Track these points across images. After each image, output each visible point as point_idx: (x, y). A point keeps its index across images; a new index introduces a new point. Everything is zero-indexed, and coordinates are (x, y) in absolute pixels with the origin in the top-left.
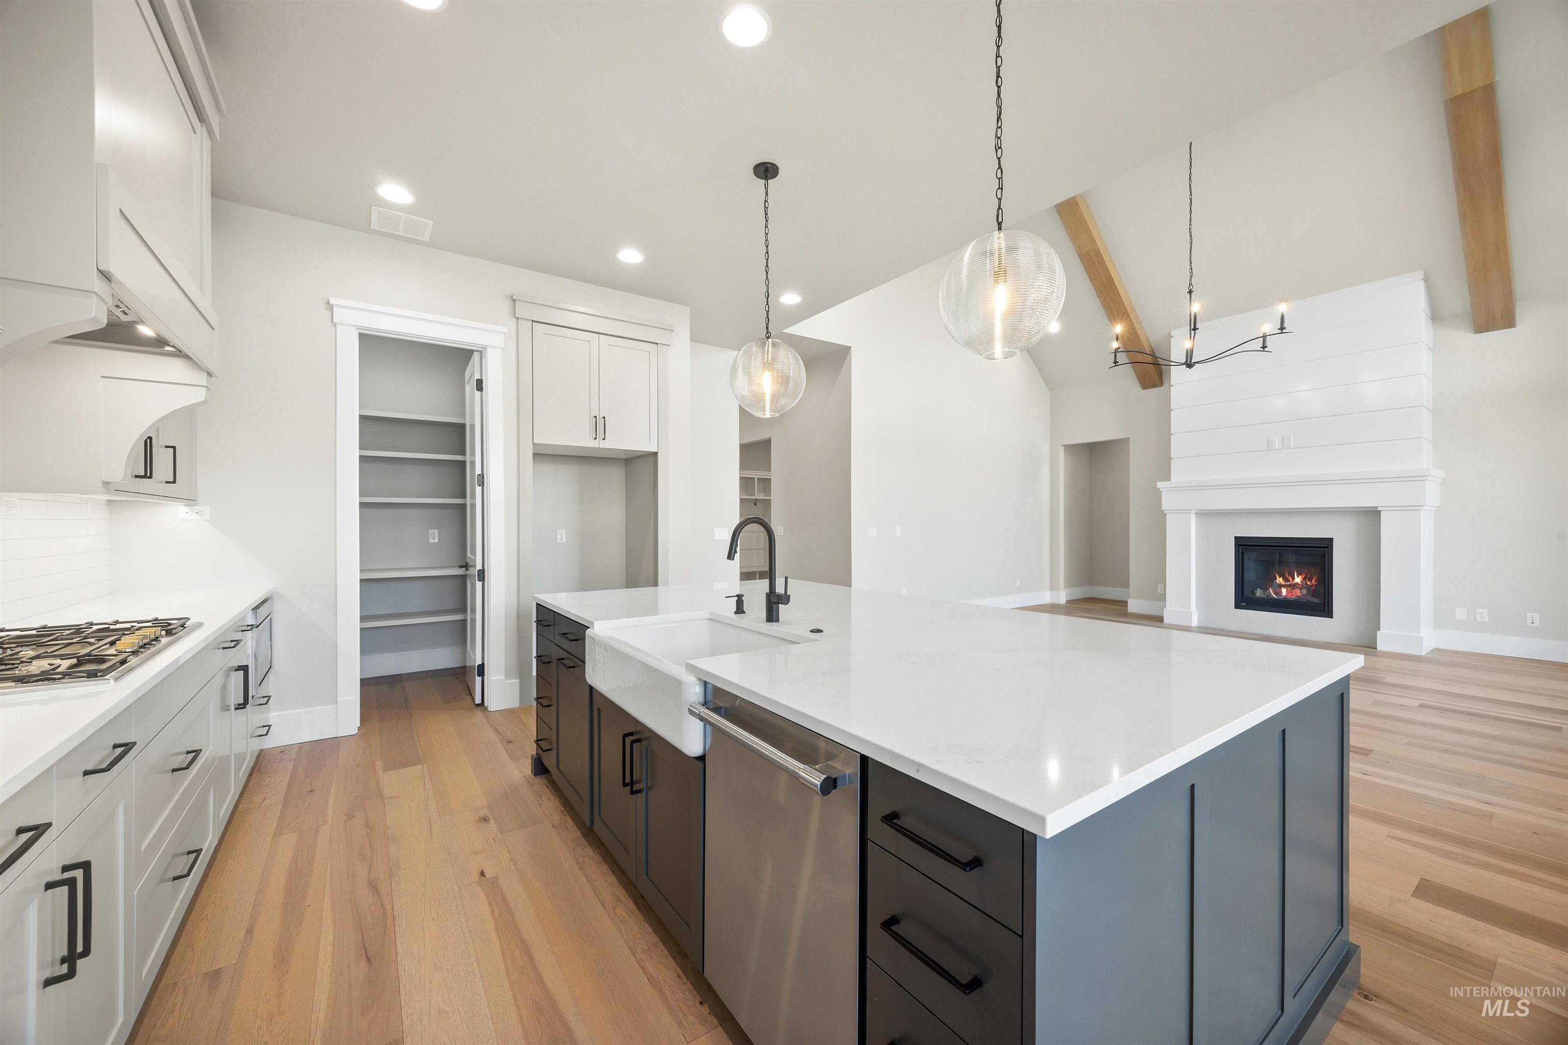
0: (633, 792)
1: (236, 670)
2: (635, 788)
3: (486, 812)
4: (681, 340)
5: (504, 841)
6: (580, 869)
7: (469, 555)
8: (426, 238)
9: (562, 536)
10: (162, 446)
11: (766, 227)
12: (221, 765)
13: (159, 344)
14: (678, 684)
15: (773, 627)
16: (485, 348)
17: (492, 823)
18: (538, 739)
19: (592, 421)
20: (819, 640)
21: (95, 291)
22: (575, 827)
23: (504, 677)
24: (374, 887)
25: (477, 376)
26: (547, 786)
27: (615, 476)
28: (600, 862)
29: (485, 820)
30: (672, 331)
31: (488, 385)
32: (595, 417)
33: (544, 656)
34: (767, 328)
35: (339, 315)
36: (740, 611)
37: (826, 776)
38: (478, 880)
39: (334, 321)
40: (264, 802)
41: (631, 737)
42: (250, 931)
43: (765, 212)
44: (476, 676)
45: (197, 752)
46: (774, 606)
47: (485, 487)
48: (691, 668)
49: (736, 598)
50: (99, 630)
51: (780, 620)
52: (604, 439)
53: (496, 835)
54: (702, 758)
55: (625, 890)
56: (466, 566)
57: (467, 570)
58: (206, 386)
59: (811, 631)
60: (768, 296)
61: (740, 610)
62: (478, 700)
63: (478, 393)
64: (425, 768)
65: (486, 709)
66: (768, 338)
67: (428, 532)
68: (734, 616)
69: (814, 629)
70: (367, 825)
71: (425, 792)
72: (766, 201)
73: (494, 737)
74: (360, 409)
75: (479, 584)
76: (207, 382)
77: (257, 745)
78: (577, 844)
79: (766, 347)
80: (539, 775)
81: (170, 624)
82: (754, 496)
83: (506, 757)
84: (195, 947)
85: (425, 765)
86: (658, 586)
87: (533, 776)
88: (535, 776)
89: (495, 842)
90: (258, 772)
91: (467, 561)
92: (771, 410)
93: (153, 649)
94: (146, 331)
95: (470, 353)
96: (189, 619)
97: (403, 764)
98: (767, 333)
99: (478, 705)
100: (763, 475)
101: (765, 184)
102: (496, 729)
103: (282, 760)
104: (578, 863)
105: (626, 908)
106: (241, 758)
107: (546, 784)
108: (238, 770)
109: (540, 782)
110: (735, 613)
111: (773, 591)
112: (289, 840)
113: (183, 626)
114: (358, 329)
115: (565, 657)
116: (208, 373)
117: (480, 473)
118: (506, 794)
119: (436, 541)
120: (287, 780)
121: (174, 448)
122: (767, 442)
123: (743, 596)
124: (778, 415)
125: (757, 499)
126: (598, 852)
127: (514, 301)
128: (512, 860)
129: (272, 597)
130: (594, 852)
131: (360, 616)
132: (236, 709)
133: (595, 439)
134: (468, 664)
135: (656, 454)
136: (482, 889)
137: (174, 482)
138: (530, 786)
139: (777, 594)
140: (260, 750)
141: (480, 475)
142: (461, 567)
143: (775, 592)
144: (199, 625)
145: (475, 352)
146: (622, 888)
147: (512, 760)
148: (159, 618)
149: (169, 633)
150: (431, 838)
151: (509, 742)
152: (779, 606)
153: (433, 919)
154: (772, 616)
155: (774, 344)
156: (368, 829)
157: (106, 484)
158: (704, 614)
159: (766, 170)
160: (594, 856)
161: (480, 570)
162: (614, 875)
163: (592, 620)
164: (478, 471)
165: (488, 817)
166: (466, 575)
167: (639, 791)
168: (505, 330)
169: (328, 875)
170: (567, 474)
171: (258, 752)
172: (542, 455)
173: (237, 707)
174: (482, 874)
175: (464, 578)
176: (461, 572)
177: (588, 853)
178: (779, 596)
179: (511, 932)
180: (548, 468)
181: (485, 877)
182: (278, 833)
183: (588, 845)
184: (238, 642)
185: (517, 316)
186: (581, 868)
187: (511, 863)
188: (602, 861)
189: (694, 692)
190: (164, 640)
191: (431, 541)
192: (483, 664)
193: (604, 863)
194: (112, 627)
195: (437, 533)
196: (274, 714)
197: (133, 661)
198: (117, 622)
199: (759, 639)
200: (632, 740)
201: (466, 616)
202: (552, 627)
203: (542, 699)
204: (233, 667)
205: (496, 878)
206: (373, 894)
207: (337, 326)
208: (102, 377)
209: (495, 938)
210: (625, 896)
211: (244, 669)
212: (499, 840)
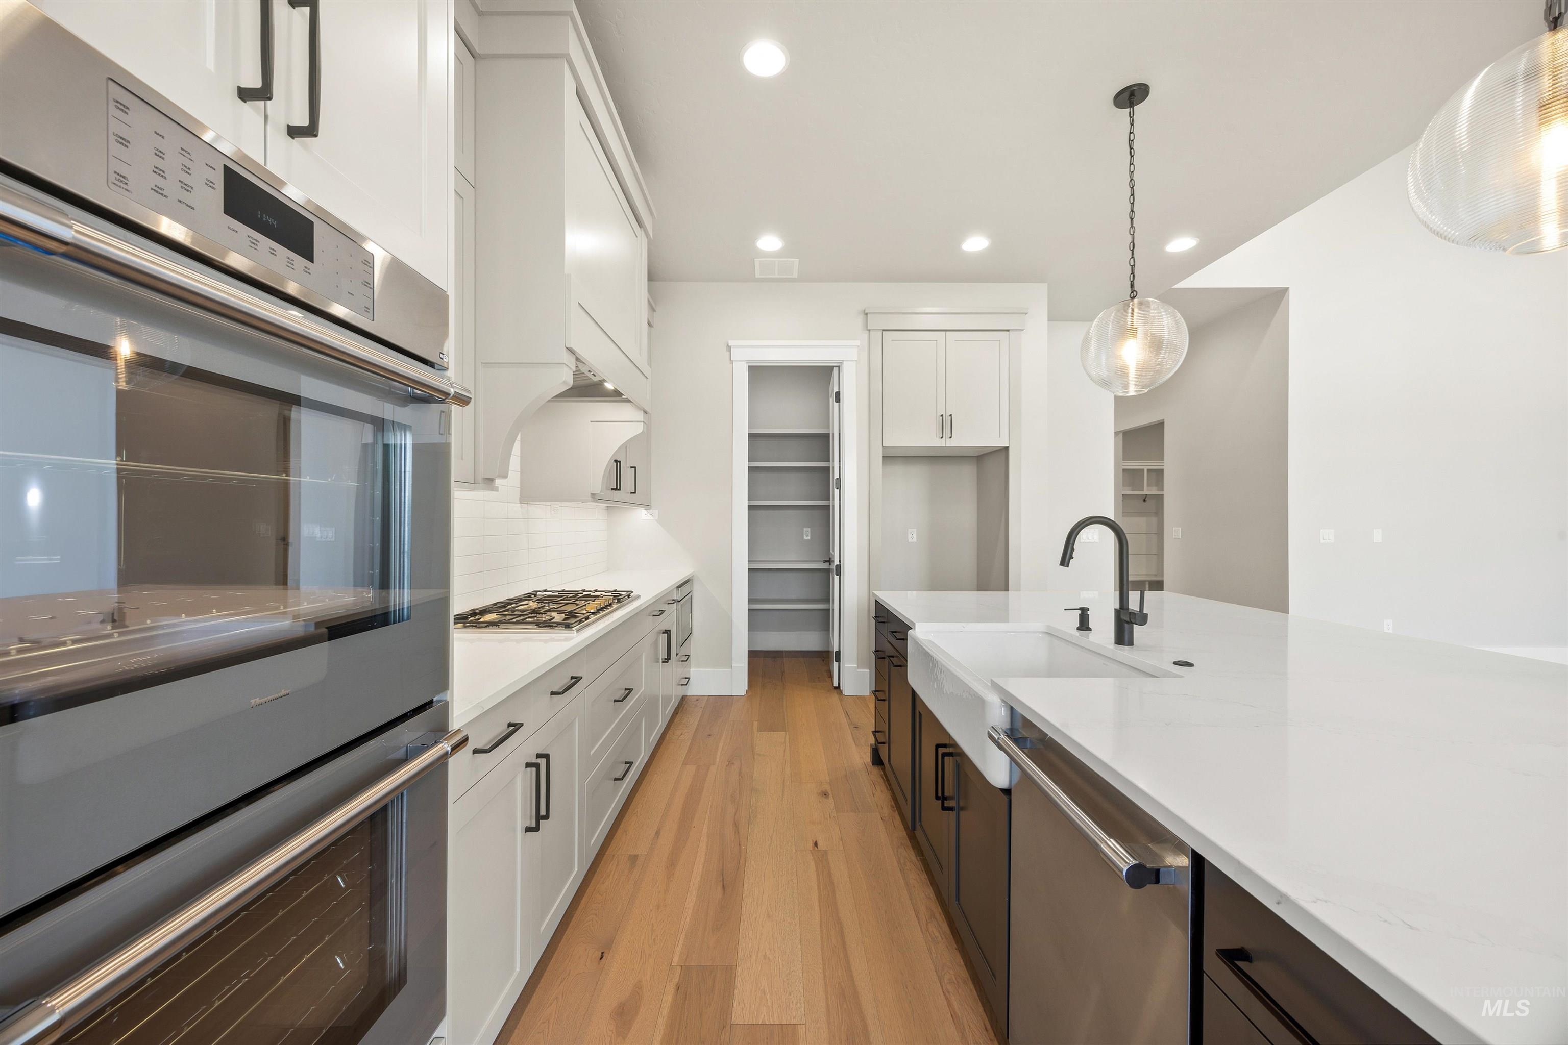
0: (944, 808)
1: (663, 633)
2: (947, 804)
3: (827, 787)
4: (1038, 320)
5: (838, 819)
6: (900, 870)
7: (831, 551)
8: (795, 275)
9: (913, 536)
10: (628, 467)
11: (1131, 164)
12: (651, 702)
13: (616, 395)
14: (981, 703)
15: (1124, 652)
16: (841, 363)
17: (831, 799)
18: (877, 730)
19: (939, 421)
20: (1182, 677)
21: (565, 362)
22: (902, 825)
23: (856, 666)
24: (736, 826)
25: (836, 390)
26: (883, 778)
27: (967, 474)
28: (920, 869)
29: (825, 795)
30: (1026, 314)
31: (844, 397)
32: (942, 416)
33: (881, 651)
34: (1132, 286)
35: (736, 354)
36: (1084, 628)
37: (1137, 862)
38: (811, 849)
39: (732, 359)
40: (681, 736)
41: (945, 749)
42: (658, 833)
43: (1130, 146)
44: (834, 662)
45: (630, 690)
46: (1126, 625)
47: (841, 490)
48: (997, 688)
49: (1079, 612)
50: (585, 596)
51: (1134, 643)
52: (951, 437)
53: (832, 812)
54: (1007, 792)
55: (941, 908)
56: (830, 561)
57: (830, 565)
58: (643, 422)
59: (1176, 663)
60: (1134, 248)
61: (1084, 624)
62: (836, 684)
63: (836, 405)
64: (787, 735)
65: (841, 692)
66: (1133, 298)
67: (803, 530)
68: (1077, 633)
69: (1179, 661)
70: (740, 773)
71: (784, 756)
72: (1131, 133)
73: (844, 720)
74: (749, 428)
75: (836, 578)
76: (644, 419)
77: (680, 691)
78: (902, 843)
79: (1130, 310)
80: (878, 765)
81: (620, 595)
82: (1143, 491)
83: (851, 741)
84: (627, 833)
85: (787, 733)
86: (1008, 591)
87: (871, 765)
88: (873, 765)
89: (830, 817)
90: (681, 712)
91: (831, 557)
92: (1136, 386)
93: (607, 611)
94: (609, 386)
95: (831, 368)
96: (632, 592)
97: (772, 729)
98: (1132, 292)
99: (835, 688)
100: (1154, 465)
101: (1130, 112)
102: (846, 712)
103: (696, 706)
104: (899, 862)
105: (939, 929)
106: (667, 699)
107: (881, 775)
108: (664, 708)
109: (876, 771)
110: (1078, 629)
111: (1125, 607)
112: (691, 769)
113: (629, 596)
114: (747, 363)
115: (894, 655)
116: (644, 411)
117: (838, 477)
118: (846, 776)
119: (809, 538)
120: (696, 723)
121: (635, 468)
122: (1160, 426)
123: (1088, 609)
124: (1146, 391)
125: (1146, 495)
126: (920, 859)
127: (867, 314)
128: (842, 840)
129: (692, 580)
130: (916, 857)
131: (748, 599)
132: (663, 662)
133: (942, 438)
134: (830, 650)
135: (1007, 449)
136: (814, 858)
137: (635, 493)
138: (867, 774)
139: (1130, 611)
140: (683, 696)
141: (838, 479)
142: (825, 562)
143: (1128, 609)
144: (638, 597)
145: (834, 368)
146: (938, 904)
147: (856, 745)
148: (618, 590)
149: (619, 601)
150: (782, 799)
151: (856, 727)
152: (1133, 626)
153: (773, 871)
154: (1123, 636)
155: (1141, 304)
156: (740, 777)
157: (593, 495)
158: (1039, 626)
159: (1132, 94)
160: (916, 861)
161: (837, 565)
162: (933, 888)
163: (914, 621)
164: (837, 476)
165: (828, 793)
166: (829, 569)
167: (951, 809)
168: (858, 343)
169: (709, 806)
170: (916, 476)
171: (680, 697)
172: (891, 457)
173: (664, 660)
174: (816, 844)
175: (828, 571)
176: (825, 566)
177: (910, 855)
178: (1132, 614)
179: (830, 908)
180: (898, 470)
181: (817, 848)
182: (685, 763)
183: (911, 849)
184: (662, 612)
185: (868, 328)
186: (902, 869)
187: (841, 842)
188: (923, 869)
189: (998, 716)
190: (615, 606)
191: (805, 538)
192: (840, 651)
193: (924, 872)
194: (592, 594)
195: (810, 531)
196: (693, 669)
197: (593, 618)
198: (596, 591)
199: (1104, 664)
200: (944, 753)
201: (829, 606)
202: (886, 624)
203: (879, 693)
204: (661, 630)
205: (826, 852)
206: (735, 833)
207: (734, 363)
208: (592, 422)
209: (817, 908)
210: (940, 914)
211: (667, 632)
212: (834, 817)
